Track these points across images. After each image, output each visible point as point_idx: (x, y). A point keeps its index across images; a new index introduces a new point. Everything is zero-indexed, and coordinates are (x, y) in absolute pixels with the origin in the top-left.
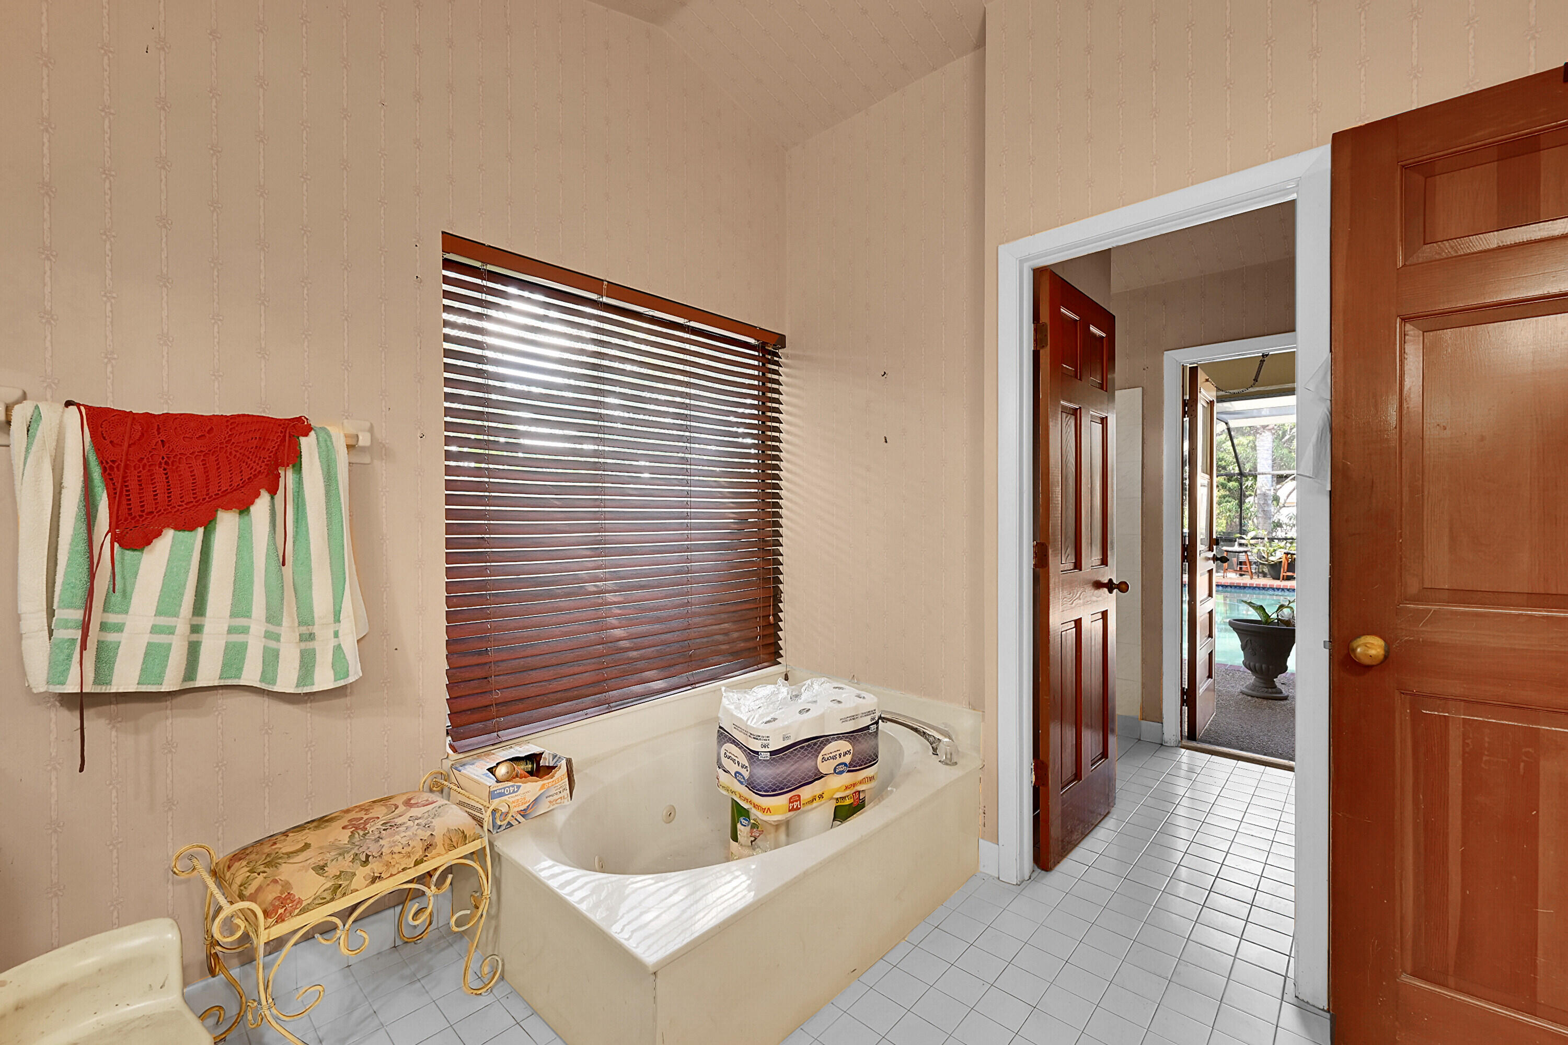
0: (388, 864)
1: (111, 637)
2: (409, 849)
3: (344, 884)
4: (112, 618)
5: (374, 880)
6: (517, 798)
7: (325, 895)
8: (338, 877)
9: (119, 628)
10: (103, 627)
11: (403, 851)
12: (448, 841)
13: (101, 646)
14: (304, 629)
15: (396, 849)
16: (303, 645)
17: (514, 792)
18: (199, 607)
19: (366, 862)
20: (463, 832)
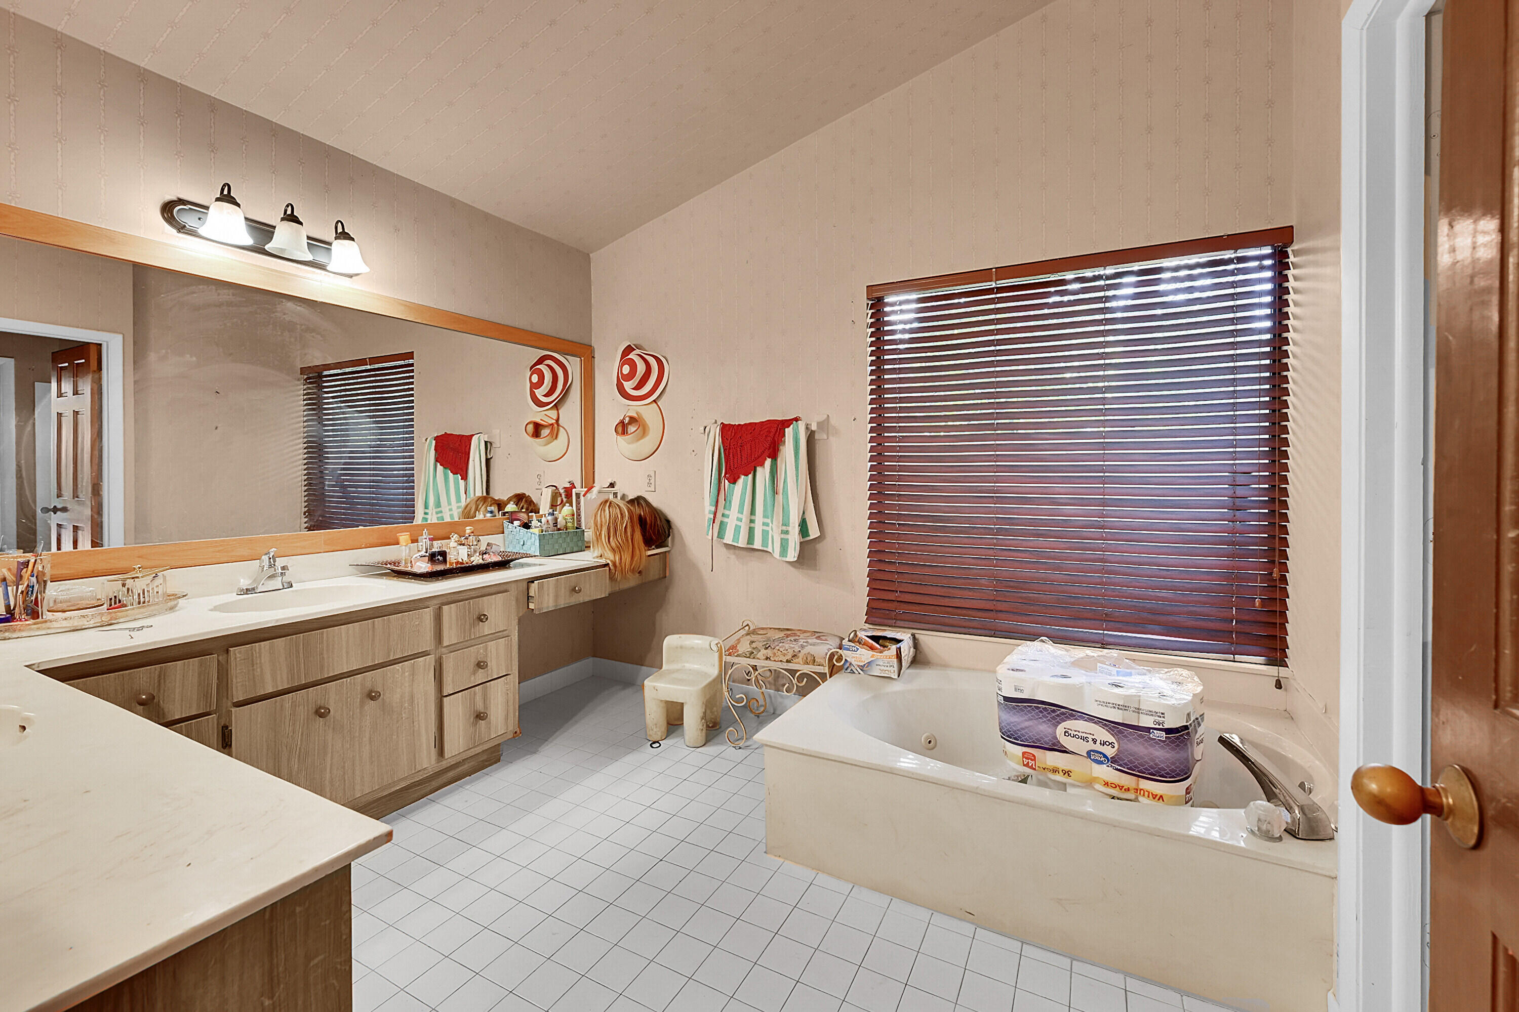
0: (775, 654)
1: (725, 520)
2: (785, 652)
3: (755, 653)
4: (727, 512)
5: (767, 658)
6: (856, 655)
7: (747, 653)
8: (754, 648)
9: (728, 517)
10: (723, 515)
11: (783, 652)
12: (805, 658)
13: (722, 522)
14: (784, 528)
15: (781, 649)
16: (783, 536)
17: (854, 651)
18: (753, 512)
19: (766, 648)
20: (814, 658)
